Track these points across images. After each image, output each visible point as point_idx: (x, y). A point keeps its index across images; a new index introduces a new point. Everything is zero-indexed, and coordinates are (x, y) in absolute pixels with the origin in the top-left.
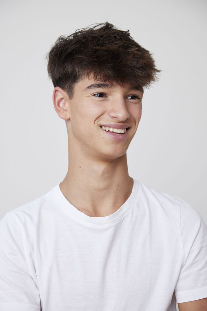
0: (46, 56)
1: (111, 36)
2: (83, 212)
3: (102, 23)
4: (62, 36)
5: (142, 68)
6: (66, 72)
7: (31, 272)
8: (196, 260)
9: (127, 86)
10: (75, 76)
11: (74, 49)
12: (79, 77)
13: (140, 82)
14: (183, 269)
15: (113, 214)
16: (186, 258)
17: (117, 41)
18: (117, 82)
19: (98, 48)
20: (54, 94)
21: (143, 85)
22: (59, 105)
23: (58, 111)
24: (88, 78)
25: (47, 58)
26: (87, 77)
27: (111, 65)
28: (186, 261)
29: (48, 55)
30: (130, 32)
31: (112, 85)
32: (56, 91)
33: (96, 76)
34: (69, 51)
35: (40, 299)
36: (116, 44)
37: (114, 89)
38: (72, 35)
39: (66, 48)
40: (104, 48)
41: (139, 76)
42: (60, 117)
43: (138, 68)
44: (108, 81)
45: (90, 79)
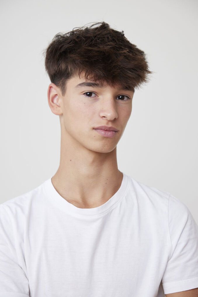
0: (43, 52)
1: (105, 36)
2: (72, 204)
3: (99, 22)
4: (60, 33)
5: (133, 70)
6: (59, 69)
7: (21, 262)
8: (183, 252)
9: (117, 87)
10: (68, 74)
11: (67, 48)
12: (71, 76)
13: (130, 83)
14: (170, 261)
15: (101, 206)
16: (173, 249)
17: (109, 42)
18: (108, 82)
19: (90, 48)
20: (49, 90)
21: (133, 86)
22: (53, 101)
23: (51, 106)
24: (80, 77)
25: (44, 54)
26: (78, 76)
27: (102, 65)
28: (174, 252)
29: (46, 51)
30: (124, 33)
31: (102, 85)
32: (51, 87)
33: (86, 76)
34: (63, 50)
35: (29, 288)
36: (108, 45)
37: (105, 89)
38: (70, 33)
39: (60, 46)
40: (96, 49)
41: (129, 77)
42: (52, 112)
43: (130, 69)
44: (98, 81)
45: (81, 78)
